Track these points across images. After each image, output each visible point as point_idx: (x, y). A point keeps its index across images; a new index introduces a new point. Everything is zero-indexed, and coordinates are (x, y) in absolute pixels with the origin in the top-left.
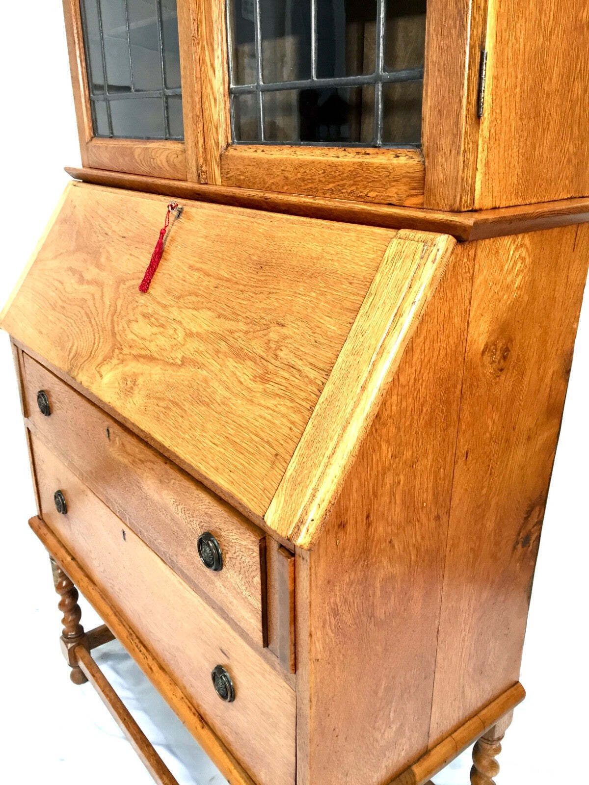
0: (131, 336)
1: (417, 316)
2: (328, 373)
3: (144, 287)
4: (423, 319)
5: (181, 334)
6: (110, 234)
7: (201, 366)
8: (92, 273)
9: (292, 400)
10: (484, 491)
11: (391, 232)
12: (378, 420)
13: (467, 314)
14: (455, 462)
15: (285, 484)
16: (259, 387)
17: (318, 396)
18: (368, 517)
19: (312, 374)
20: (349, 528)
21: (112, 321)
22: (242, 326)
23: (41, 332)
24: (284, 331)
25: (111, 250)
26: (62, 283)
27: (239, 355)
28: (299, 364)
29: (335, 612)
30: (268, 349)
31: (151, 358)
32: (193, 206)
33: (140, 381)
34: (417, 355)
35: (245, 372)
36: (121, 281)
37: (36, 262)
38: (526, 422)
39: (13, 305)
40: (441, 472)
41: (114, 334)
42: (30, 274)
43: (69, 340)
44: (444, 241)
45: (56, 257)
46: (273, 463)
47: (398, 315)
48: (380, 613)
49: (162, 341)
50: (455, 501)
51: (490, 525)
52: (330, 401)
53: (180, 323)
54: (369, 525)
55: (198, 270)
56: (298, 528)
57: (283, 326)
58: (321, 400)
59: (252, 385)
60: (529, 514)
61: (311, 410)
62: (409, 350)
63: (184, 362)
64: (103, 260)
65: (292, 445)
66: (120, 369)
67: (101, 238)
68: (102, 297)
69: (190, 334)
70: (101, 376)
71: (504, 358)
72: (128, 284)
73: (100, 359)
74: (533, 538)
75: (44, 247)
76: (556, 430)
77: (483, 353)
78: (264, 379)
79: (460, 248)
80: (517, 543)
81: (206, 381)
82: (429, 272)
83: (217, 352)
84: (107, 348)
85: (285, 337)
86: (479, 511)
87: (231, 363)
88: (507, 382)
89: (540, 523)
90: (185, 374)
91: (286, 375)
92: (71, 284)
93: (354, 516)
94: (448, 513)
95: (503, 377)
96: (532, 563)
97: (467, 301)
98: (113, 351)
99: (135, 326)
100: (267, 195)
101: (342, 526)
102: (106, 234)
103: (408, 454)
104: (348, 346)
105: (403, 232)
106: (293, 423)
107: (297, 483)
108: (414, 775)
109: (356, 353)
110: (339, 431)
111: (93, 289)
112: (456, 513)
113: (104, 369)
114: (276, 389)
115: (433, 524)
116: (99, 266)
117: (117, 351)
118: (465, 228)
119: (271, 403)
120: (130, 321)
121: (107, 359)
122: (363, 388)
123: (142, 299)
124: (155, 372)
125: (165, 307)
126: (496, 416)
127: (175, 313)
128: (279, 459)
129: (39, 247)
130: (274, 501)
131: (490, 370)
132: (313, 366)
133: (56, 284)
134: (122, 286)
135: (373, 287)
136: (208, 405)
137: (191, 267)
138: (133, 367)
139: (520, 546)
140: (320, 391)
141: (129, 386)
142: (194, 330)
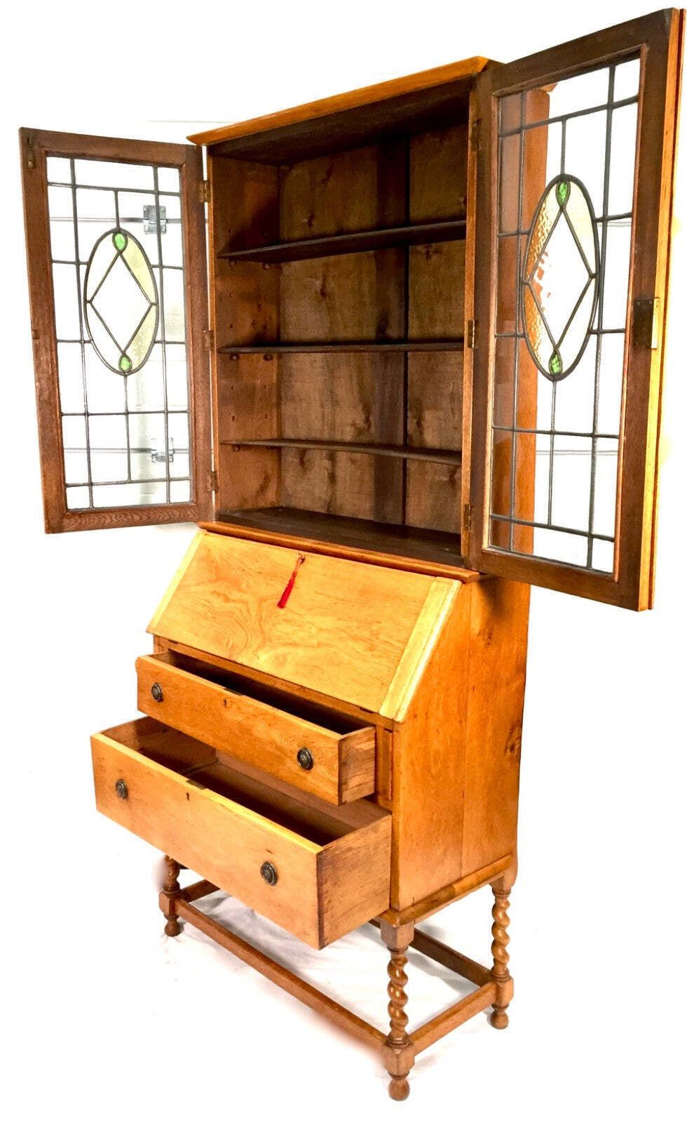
0: (277, 633)
1: (447, 616)
2: (406, 643)
3: (282, 604)
4: (450, 617)
5: (314, 631)
6: (247, 570)
7: (331, 646)
8: (235, 595)
9: (389, 658)
10: (484, 711)
11: (433, 578)
12: (431, 665)
13: (469, 616)
14: (468, 691)
15: (389, 696)
16: (369, 653)
17: (402, 655)
18: (427, 714)
19: (398, 644)
20: (419, 717)
21: (260, 625)
22: (355, 624)
23: (197, 634)
24: (381, 625)
25: (251, 581)
26: (209, 602)
27: (356, 639)
28: (391, 641)
29: (412, 763)
30: (372, 635)
31: (295, 645)
32: (311, 556)
33: (289, 658)
34: (447, 636)
35: (360, 647)
36: (262, 600)
37: (179, 588)
38: (505, 674)
39: (164, 616)
40: (461, 696)
41: (263, 632)
42: (175, 595)
43: (224, 638)
44: (457, 583)
45: (198, 584)
46: (381, 688)
47: (438, 616)
48: (434, 771)
49: (301, 634)
50: (469, 714)
51: (489, 733)
52: (409, 656)
53: (312, 623)
54: (427, 718)
55: (321, 594)
56: (397, 714)
57: (379, 623)
58: (404, 656)
59: (365, 653)
60: (512, 730)
61: (399, 661)
62: (443, 632)
63: (319, 645)
64: (244, 586)
65: (390, 678)
66: (272, 653)
67: (239, 573)
68: (248, 610)
69: (321, 630)
70: (258, 658)
71: (490, 638)
72: (268, 602)
73: (255, 647)
74: (517, 747)
75: (185, 577)
76: (522, 681)
77: (479, 635)
78: (371, 649)
79: (464, 585)
80: (506, 748)
81: (335, 653)
82: (451, 596)
83: (341, 638)
84: (260, 640)
85: (381, 629)
86: (483, 722)
87: (351, 644)
88: (492, 651)
89: (520, 738)
90: (321, 651)
91: (384, 646)
92: (217, 603)
93: (420, 712)
94: (466, 719)
95: (490, 648)
96: (518, 765)
97: (468, 609)
98: (264, 642)
99: (279, 627)
100: (363, 555)
101: (415, 716)
102: (244, 570)
103: (444, 684)
104: (415, 631)
105: (438, 578)
106: (390, 668)
107: (394, 695)
108: (454, 889)
109: (420, 633)
110: (414, 669)
111: (240, 605)
112: (469, 721)
113: (260, 653)
114: (379, 653)
115: (458, 725)
116: (240, 590)
117: (267, 643)
118: (466, 578)
119: (377, 660)
120: (274, 625)
121: (259, 647)
122: (424, 649)
123: (281, 611)
124: (300, 652)
125: (300, 615)
126: (488, 669)
127: (308, 618)
128: (384, 685)
129: (180, 576)
130: (384, 704)
131: (482, 644)
132: (398, 641)
133: (203, 602)
134: (264, 603)
135: (425, 605)
136: (339, 666)
137: (317, 593)
138: (282, 650)
139: (508, 750)
140: (403, 652)
141: (281, 661)
142: (324, 627)
